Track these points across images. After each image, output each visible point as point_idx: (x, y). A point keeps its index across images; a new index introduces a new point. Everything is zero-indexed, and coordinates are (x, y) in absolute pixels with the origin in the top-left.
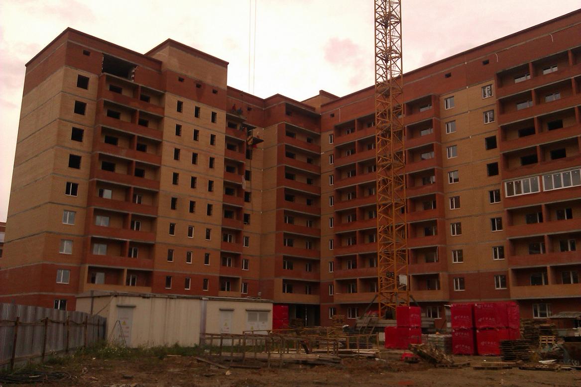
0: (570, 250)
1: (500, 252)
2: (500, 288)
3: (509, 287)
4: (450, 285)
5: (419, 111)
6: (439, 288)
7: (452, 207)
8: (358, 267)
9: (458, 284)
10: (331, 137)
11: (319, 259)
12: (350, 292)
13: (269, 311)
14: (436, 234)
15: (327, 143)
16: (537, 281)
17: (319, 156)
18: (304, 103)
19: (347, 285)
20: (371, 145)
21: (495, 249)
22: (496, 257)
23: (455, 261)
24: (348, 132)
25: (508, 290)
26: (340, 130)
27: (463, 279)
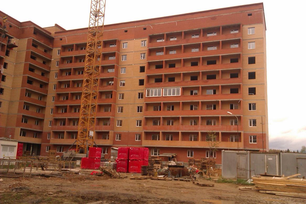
0: (171, 125)
1: (140, 123)
2: (138, 140)
3: (142, 140)
4: (114, 137)
5: (109, 46)
6: (108, 139)
7: (120, 99)
8: (66, 125)
9: (118, 137)
10: (59, 51)
11: (43, 119)
12: (60, 138)
13: (15, 146)
14: (110, 111)
15: (56, 54)
16: (154, 138)
17: (51, 61)
18: (45, 29)
19: (58, 134)
20: (82, 60)
21: (138, 121)
22: (137, 125)
23: (118, 125)
24: (69, 51)
25: (141, 142)
26: (65, 48)
27: (121, 135)
